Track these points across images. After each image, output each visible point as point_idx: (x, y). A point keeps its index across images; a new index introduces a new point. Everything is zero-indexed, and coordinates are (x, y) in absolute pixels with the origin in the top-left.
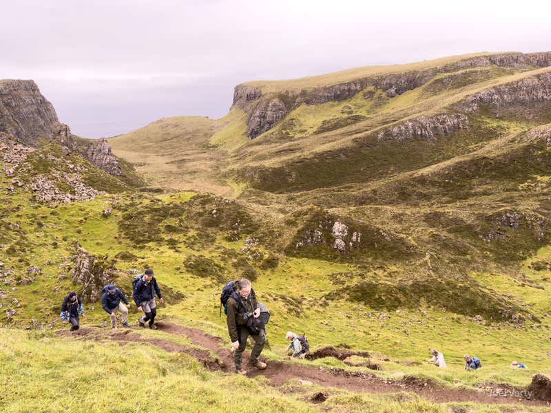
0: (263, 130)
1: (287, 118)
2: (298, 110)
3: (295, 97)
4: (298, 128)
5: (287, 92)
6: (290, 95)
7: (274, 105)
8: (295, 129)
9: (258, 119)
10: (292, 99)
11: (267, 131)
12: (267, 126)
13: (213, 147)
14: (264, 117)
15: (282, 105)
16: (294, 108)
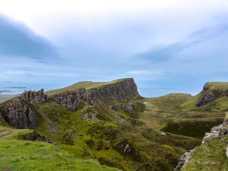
0: (202, 105)
1: (214, 101)
2: (221, 99)
3: (222, 92)
4: (217, 107)
5: (219, 90)
6: (220, 91)
7: (209, 95)
8: (215, 107)
9: (201, 100)
10: (220, 93)
11: (204, 105)
12: (204, 103)
13: (180, 108)
14: (204, 99)
15: (214, 95)
16: (220, 97)
